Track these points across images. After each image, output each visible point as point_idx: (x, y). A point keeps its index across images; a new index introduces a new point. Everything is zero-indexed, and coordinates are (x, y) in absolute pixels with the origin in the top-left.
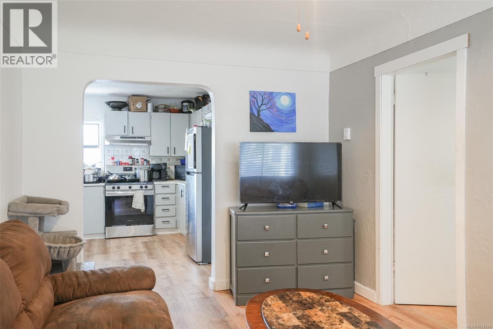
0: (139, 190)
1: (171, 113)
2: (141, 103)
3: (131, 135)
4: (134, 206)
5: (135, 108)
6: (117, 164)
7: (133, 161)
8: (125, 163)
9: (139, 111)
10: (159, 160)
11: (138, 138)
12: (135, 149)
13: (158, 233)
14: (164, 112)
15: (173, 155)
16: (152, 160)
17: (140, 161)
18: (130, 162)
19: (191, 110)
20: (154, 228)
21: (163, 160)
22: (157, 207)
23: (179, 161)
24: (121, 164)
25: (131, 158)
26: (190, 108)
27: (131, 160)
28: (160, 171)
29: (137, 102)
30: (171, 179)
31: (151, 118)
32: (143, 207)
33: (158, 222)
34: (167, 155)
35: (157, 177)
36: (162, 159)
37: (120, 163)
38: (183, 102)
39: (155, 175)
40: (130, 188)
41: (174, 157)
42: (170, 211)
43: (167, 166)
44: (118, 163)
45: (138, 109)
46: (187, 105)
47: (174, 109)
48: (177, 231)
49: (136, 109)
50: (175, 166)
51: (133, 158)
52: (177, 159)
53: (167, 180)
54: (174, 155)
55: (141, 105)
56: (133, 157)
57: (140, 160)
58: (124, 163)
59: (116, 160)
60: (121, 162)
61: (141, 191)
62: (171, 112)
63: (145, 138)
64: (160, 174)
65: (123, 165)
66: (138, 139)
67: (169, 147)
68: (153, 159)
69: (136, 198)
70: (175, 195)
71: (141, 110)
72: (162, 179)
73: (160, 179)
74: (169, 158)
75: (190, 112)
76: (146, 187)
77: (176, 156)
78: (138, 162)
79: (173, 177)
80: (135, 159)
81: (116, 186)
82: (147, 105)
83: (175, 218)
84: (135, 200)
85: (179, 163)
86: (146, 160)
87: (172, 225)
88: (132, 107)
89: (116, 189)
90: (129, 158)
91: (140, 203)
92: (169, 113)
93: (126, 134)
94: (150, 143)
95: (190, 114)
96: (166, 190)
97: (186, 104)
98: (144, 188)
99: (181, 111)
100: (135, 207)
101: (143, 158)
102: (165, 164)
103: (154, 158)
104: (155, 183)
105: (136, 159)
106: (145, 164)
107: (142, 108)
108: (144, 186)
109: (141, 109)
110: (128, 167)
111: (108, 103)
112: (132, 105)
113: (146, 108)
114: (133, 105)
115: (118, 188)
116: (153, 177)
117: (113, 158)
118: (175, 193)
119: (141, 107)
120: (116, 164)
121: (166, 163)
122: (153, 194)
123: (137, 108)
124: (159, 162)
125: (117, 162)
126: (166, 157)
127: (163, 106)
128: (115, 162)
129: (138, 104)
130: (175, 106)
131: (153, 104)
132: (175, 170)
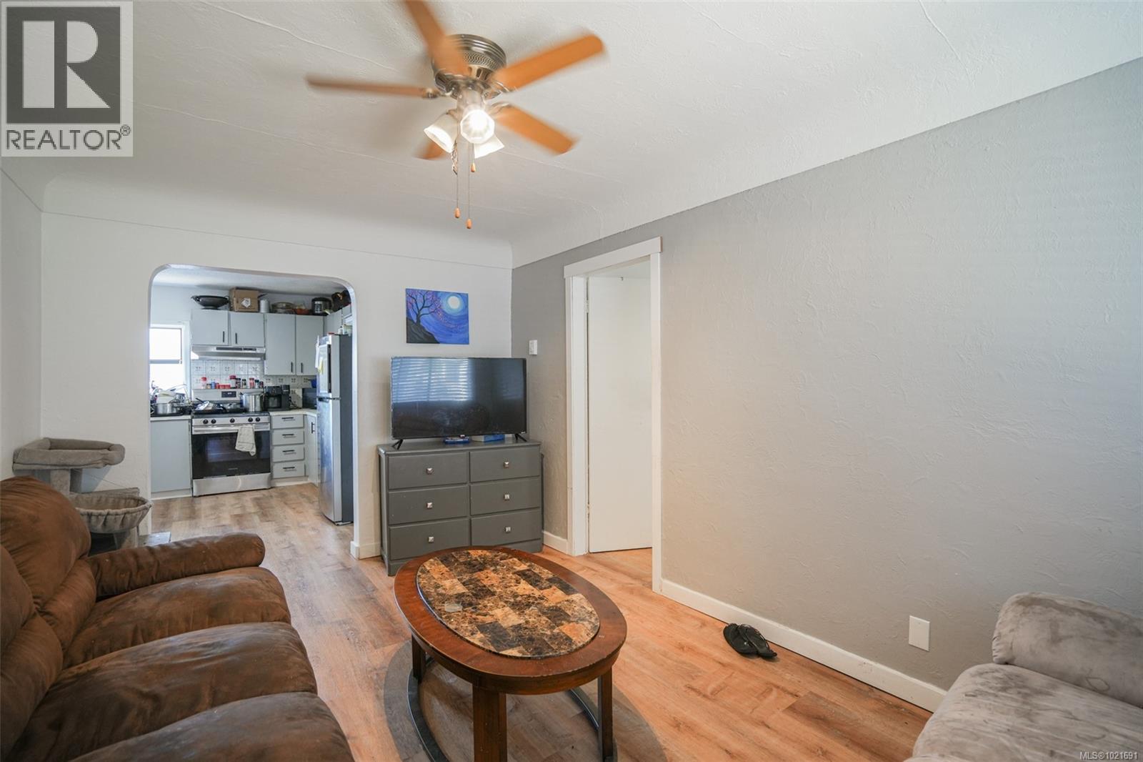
0: (246, 424)
1: (297, 316)
2: (249, 300)
3: (233, 344)
5: (241, 307)
7: (237, 383)
8: (225, 386)
10: (278, 381)
11: (246, 349)
12: (241, 366)
13: (279, 485)
14: (286, 313)
15: (299, 373)
16: (268, 381)
17: (248, 382)
18: (232, 383)
19: (327, 312)
20: (271, 477)
21: (284, 381)
22: (275, 448)
23: (310, 382)
25: (233, 378)
26: (326, 308)
27: (234, 381)
28: (279, 396)
29: (243, 298)
30: (297, 408)
31: (265, 321)
32: (252, 448)
33: (277, 470)
34: (291, 374)
35: (275, 405)
36: (282, 380)
37: (217, 386)
38: (314, 300)
39: (273, 402)
40: (232, 421)
41: (302, 376)
42: (295, 453)
43: (291, 390)
44: (213, 386)
45: (246, 308)
46: (321, 304)
47: (301, 309)
50: (303, 390)
51: (237, 379)
52: (306, 379)
53: (290, 409)
54: (302, 374)
55: (249, 302)
56: (238, 377)
58: (222, 386)
59: (209, 382)
60: (218, 384)
61: (249, 426)
62: (296, 313)
63: (255, 350)
64: (280, 401)
65: (220, 388)
66: (246, 351)
67: (294, 362)
69: (241, 436)
70: (302, 430)
71: (249, 310)
72: (282, 407)
73: (280, 407)
74: (293, 378)
75: (326, 315)
76: (258, 420)
77: (305, 374)
78: (245, 384)
79: (300, 405)
80: (240, 379)
81: (210, 420)
82: (259, 302)
83: (303, 462)
84: (239, 438)
85: (307, 385)
86: (257, 381)
87: (300, 472)
88: (235, 305)
89: (210, 423)
90: (231, 379)
91: (248, 443)
92: (294, 315)
93: (226, 343)
94: (263, 356)
95: (325, 317)
96: (289, 424)
97: (319, 302)
98: (254, 421)
99: (311, 313)
100: (240, 448)
101: (253, 379)
102: (288, 387)
103: (271, 379)
104: (271, 413)
105: (243, 380)
106: (257, 387)
107: (252, 306)
108: (254, 418)
109: (249, 308)
110: (229, 392)
111: (197, 299)
112: (235, 302)
113: (256, 307)
114: (238, 302)
115: (214, 422)
116: (268, 405)
117: (205, 379)
118: (303, 427)
119: (249, 305)
120: (209, 387)
121: (289, 386)
122: (269, 429)
123: (244, 306)
124: (279, 384)
125: (211, 385)
126: (289, 376)
127: (284, 305)
128: (208, 384)
129: (244, 301)
130: (302, 304)
131: (269, 302)
132: (303, 395)
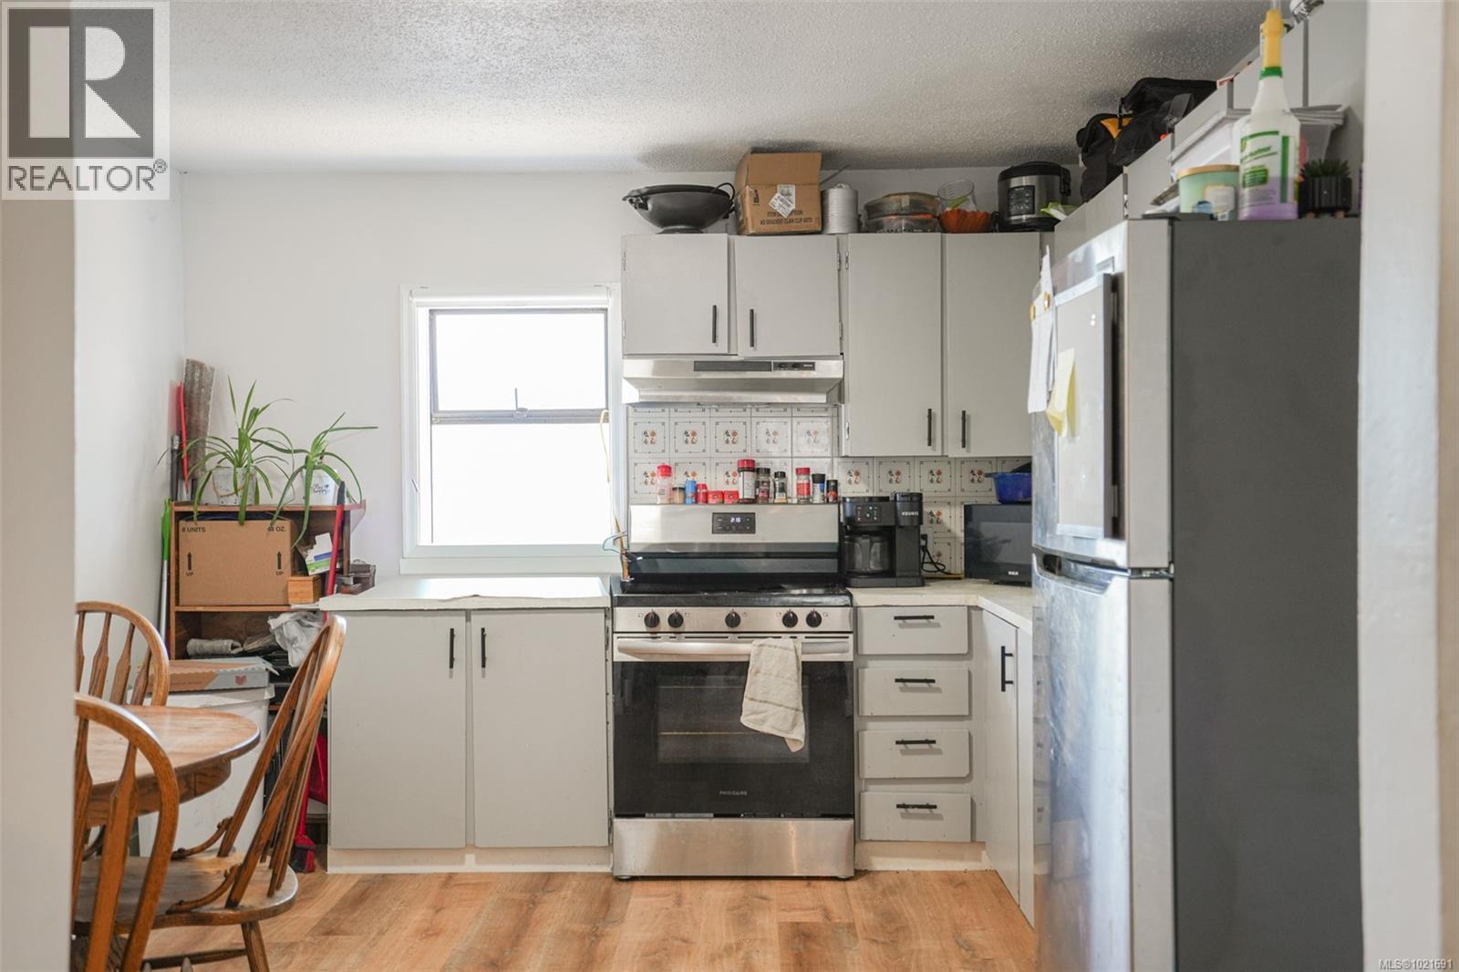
0: (776, 634)
1: (948, 236)
2: (792, 190)
3: (743, 352)
4: (753, 717)
5: (766, 218)
6: (685, 497)
7: (757, 484)
8: (723, 494)
9: (785, 228)
10: (885, 476)
11: (781, 366)
12: (772, 425)
13: (879, 864)
14: (910, 229)
15: (955, 451)
16: (853, 479)
17: (793, 481)
18: (744, 485)
19: (1055, 212)
20: (856, 836)
21: (904, 476)
22: (871, 725)
23: (990, 483)
24: (701, 497)
25: (749, 466)
26: (1049, 199)
27: (749, 478)
28: (887, 534)
29: (772, 187)
30: (943, 576)
31: (842, 262)
32: (794, 725)
33: (876, 804)
34: (928, 451)
35: (873, 566)
36: (898, 473)
37: (700, 495)
38: (1006, 176)
39: (868, 555)
40: (733, 621)
41: (963, 461)
42: (939, 752)
43: (926, 509)
44: (689, 492)
45: (780, 220)
46: (1031, 188)
47: (962, 214)
48: (979, 859)
49: (769, 222)
50: (969, 511)
51: (758, 471)
52: (979, 466)
53: (922, 581)
54: (962, 453)
55: (793, 198)
56: (761, 463)
57: (795, 477)
58: (716, 493)
59: (679, 479)
60: (704, 486)
61: (786, 641)
62: (945, 230)
63: (812, 367)
64: (890, 550)
65: (711, 501)
66: (784, 374)
67: (937, 411)
68: (857, 474)
69: (760, 677)
70: (964, 665)
71: (794, 227)
72: (898, 574)
73: (889, 575)
74: (935, 468)
75: (1049, 224)
76: (814, 620)
77: (972, 455)
78: (783, 489)
79: (958, 565)
80: (768, 471)
81: (664, 613)
82: (823, 197)
83: (966, 786)
84: (755, 686)
85: (985, 493)
86: (820, 479)
87: (952, 823)
88: (749, 210)
89: (664, 624)
90: (741, 470)
91: (781, 706)
92: (938, 235)
93: (722, 347)
94: (837, 391)
95: (1047, 235)
96: (918, 639)
97: (1025, 181)
98: (802, 625)
99: (997, 222)
100: (756, 722)
101: (807, 470)
102: (916, 500)
103: (864, 470)
104: (862, 597)
105: (776, 475)
106: (817, 498)
107: (801, 212)
108: (802, 614)
109: (792, 221)
110: (736, 515)
111: (640, 200)
112: (748, 200)
113: (816, 214)
114: (756, 200)
115: (676, 621)
116: (853, 565)
117: (666, 470)
118: (968, 655)
119: (793, 207)
120: (678, 496)
121: (920, 496)
122: (849, 657)
123: (775, 213)
124: (888, 490)
125: (683, 489)
126: (921, 460)
127: (906, 201)
128: (674, 489)
129: (778, 195)
130: (964, 199)
131: (856, 193)
132: (967, 532)
